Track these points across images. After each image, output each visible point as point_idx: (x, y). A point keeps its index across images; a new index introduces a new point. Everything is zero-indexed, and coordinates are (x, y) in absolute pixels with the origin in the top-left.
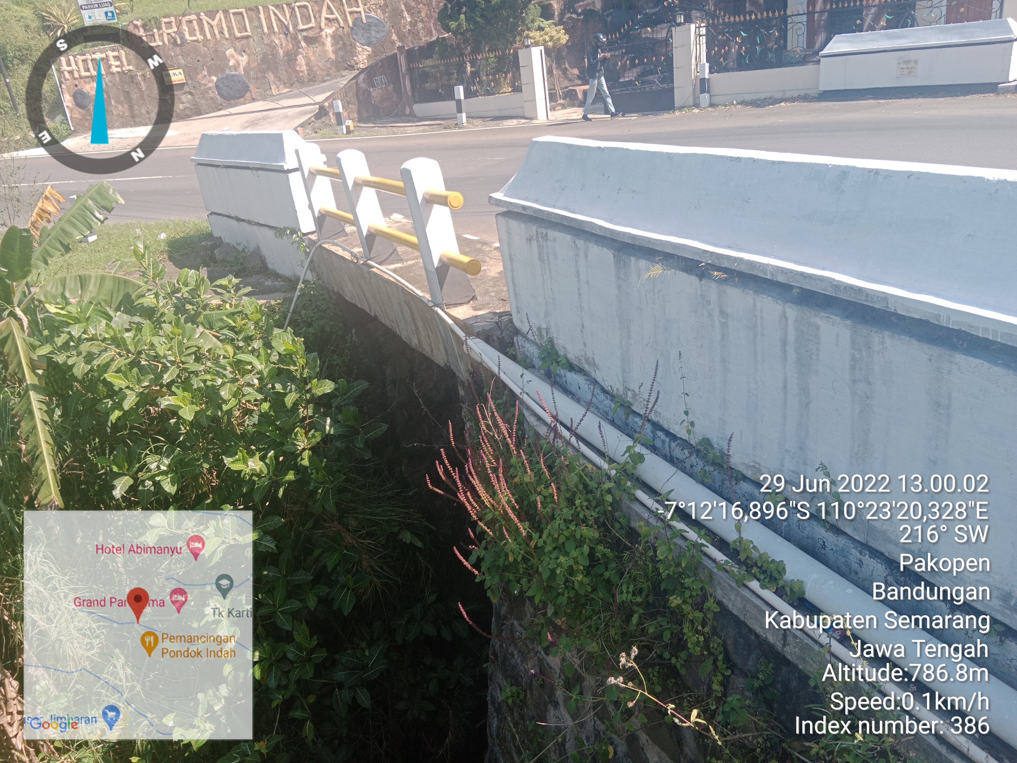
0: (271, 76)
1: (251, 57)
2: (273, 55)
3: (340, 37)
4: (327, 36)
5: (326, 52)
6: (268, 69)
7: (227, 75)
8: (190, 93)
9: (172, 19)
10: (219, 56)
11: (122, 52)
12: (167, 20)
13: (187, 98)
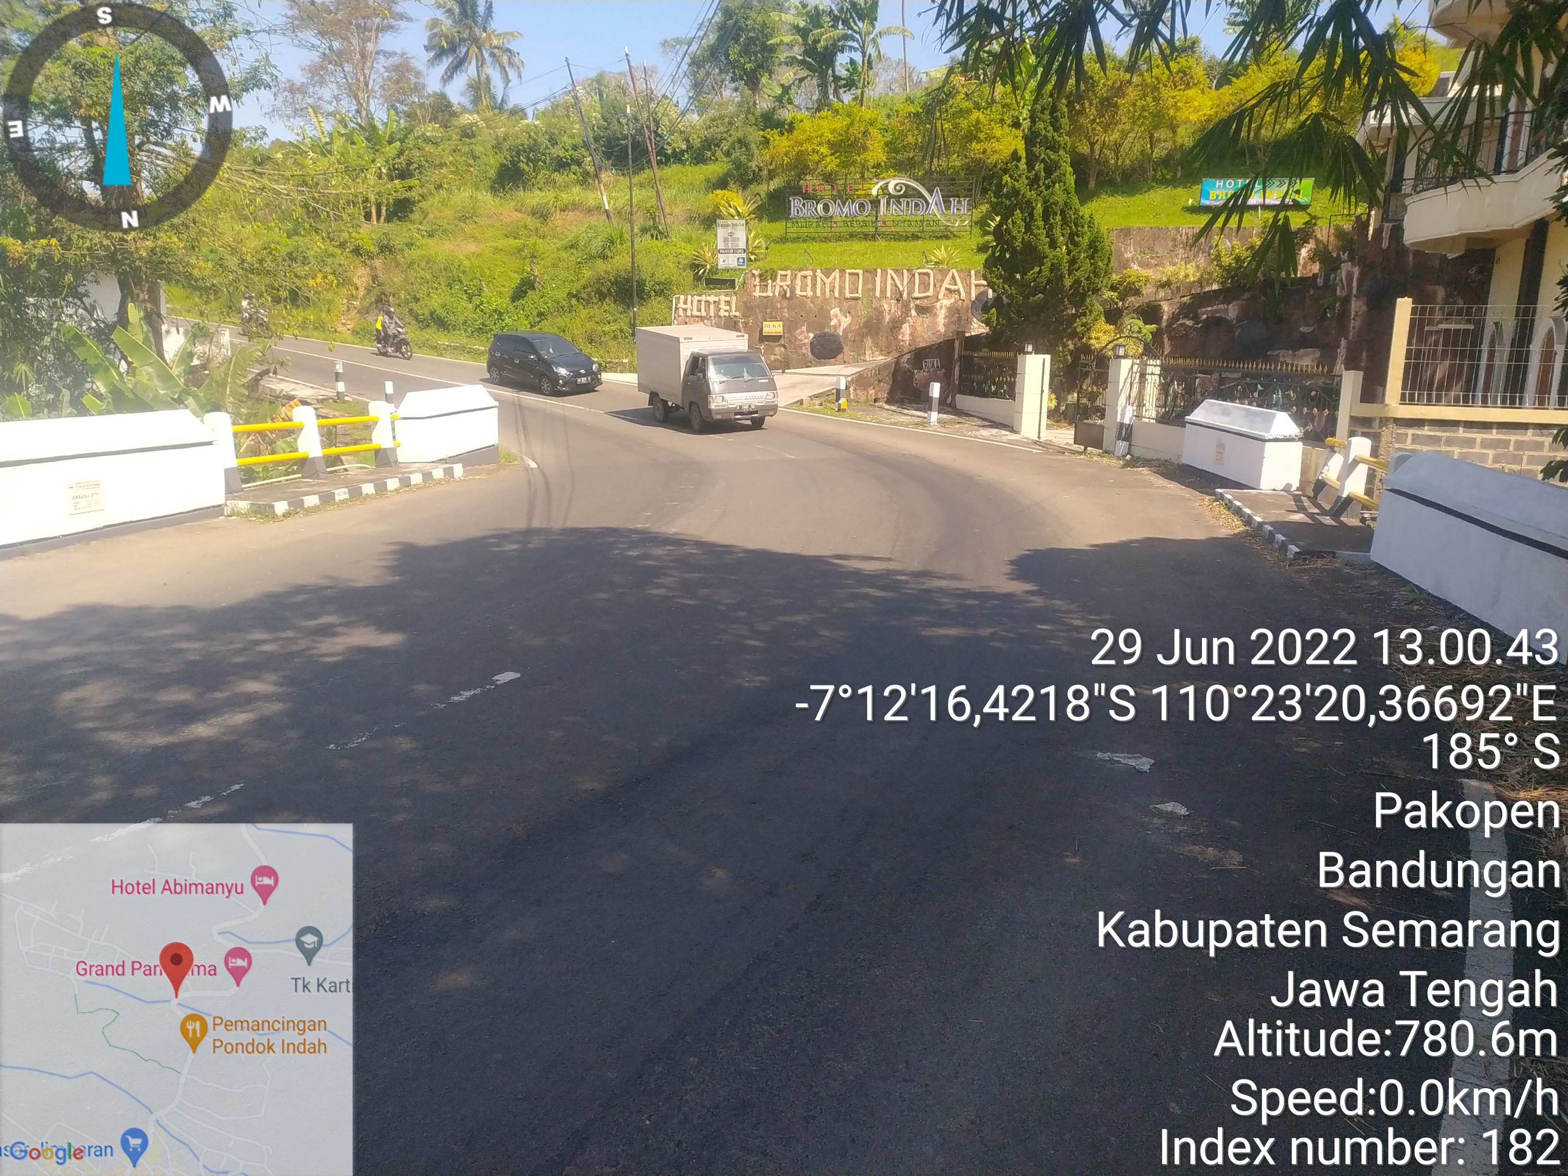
0: (869, 342)
1: (855, 319)
2: (878, 320)
3: (958, 310)
4: (941, 307)
5: (936, 324)
6: (868, 334)
7: (825, 333)
8: (785, 347)
9: (789, 273)
10: (823, 315)
11: (734, 298)
12: (783, 273)
13: (779, 350)
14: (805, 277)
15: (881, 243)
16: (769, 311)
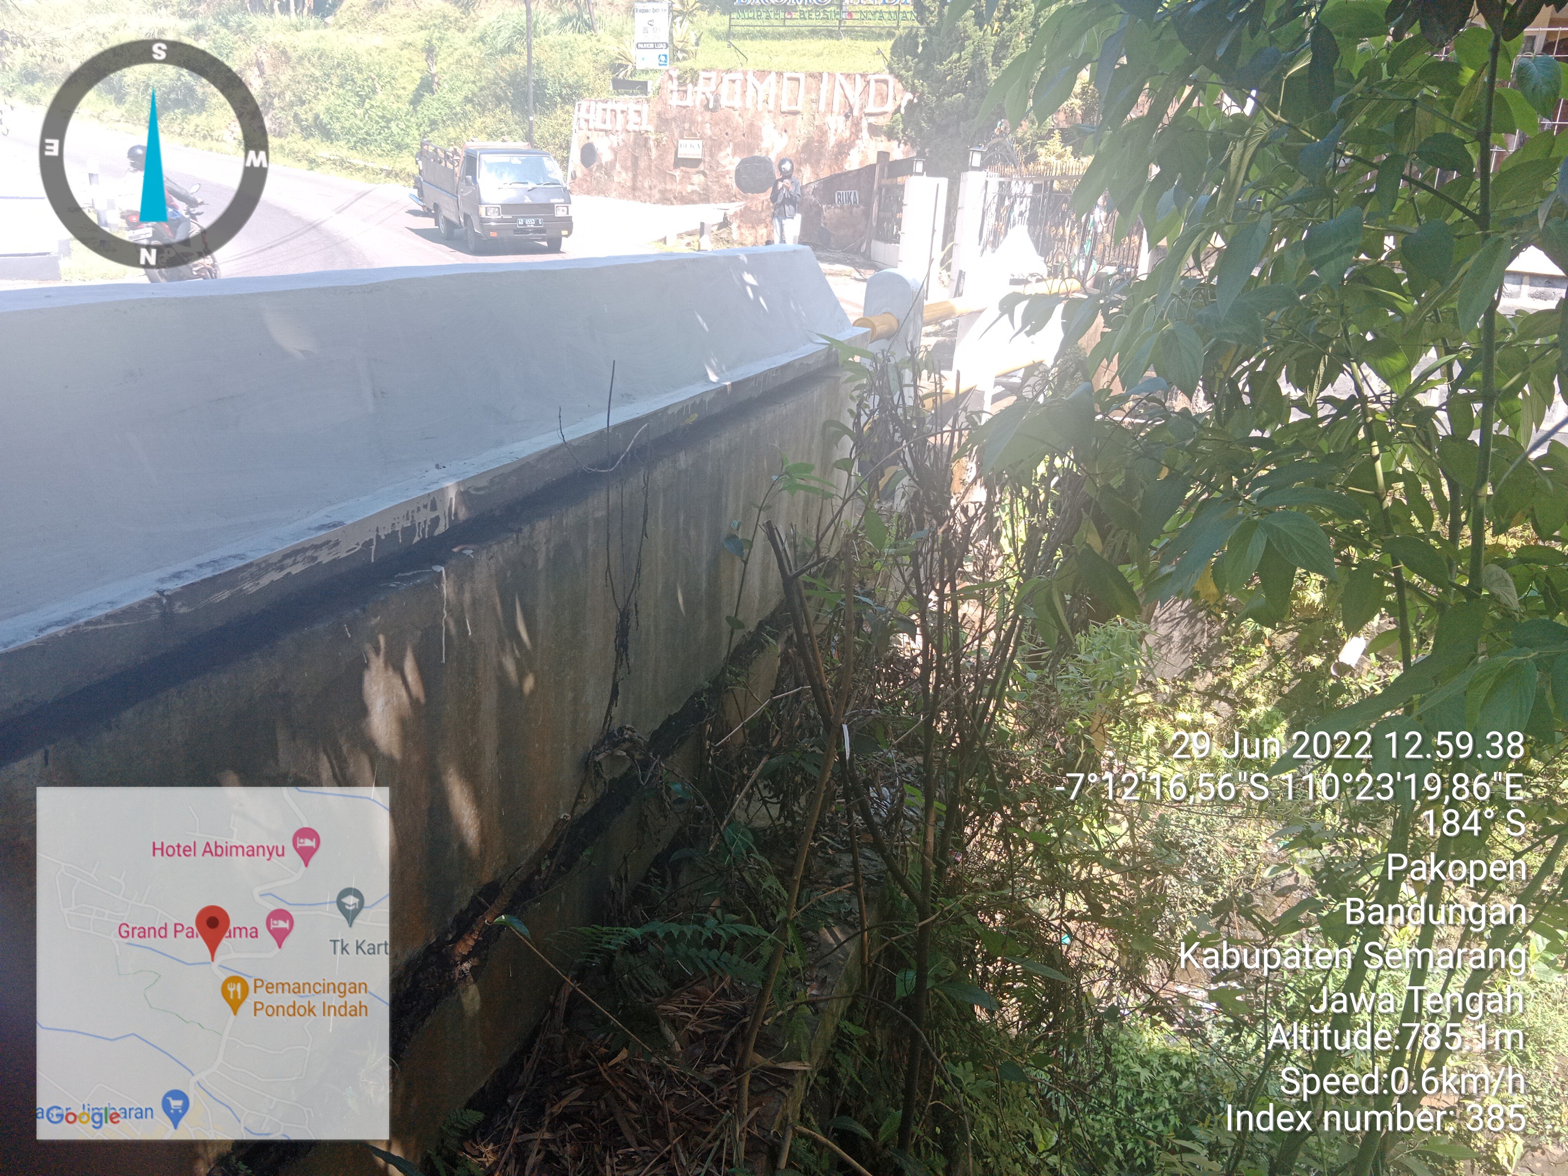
1: (793, 140)
2: (820, 142)
6: (806, 161)
7: (754, 158)
8: (705, 175)
9: (713, 75)
10: (753, 132)
11: (646, 106)
12: (707, 75)
13: (698, 179)
14: (734, 81)
15: (846, 41)
16: (687, 126)
